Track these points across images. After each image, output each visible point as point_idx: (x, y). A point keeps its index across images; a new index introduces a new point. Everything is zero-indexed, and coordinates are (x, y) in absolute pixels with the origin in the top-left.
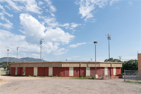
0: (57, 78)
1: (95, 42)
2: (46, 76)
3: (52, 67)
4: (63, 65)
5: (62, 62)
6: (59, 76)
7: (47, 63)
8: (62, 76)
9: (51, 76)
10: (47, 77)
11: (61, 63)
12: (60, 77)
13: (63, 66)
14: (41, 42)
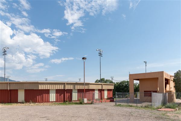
0: (32, 104)
1: (83, 58)
2: (13, 102)
3: (23, 89)
4: (40, 86)
5: (39, 82)
6: (35, 101)
7: (14, 84)
8: (39, 102)
9: (23, 103)
10: (16, 104)
11: (38, 84)
12: (36, 104)
13: (40, 88)
14: (5, 51)
